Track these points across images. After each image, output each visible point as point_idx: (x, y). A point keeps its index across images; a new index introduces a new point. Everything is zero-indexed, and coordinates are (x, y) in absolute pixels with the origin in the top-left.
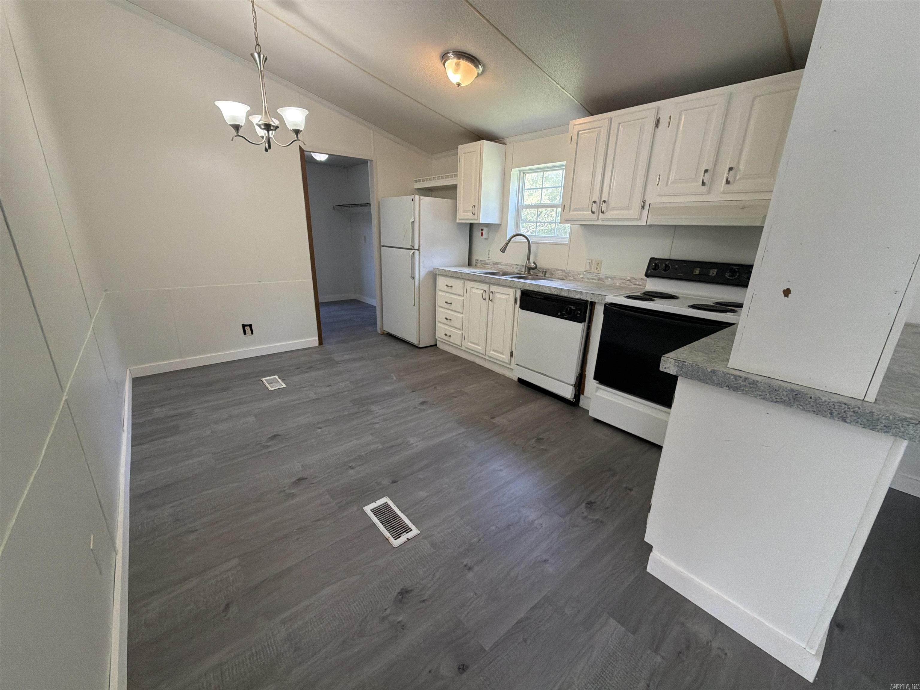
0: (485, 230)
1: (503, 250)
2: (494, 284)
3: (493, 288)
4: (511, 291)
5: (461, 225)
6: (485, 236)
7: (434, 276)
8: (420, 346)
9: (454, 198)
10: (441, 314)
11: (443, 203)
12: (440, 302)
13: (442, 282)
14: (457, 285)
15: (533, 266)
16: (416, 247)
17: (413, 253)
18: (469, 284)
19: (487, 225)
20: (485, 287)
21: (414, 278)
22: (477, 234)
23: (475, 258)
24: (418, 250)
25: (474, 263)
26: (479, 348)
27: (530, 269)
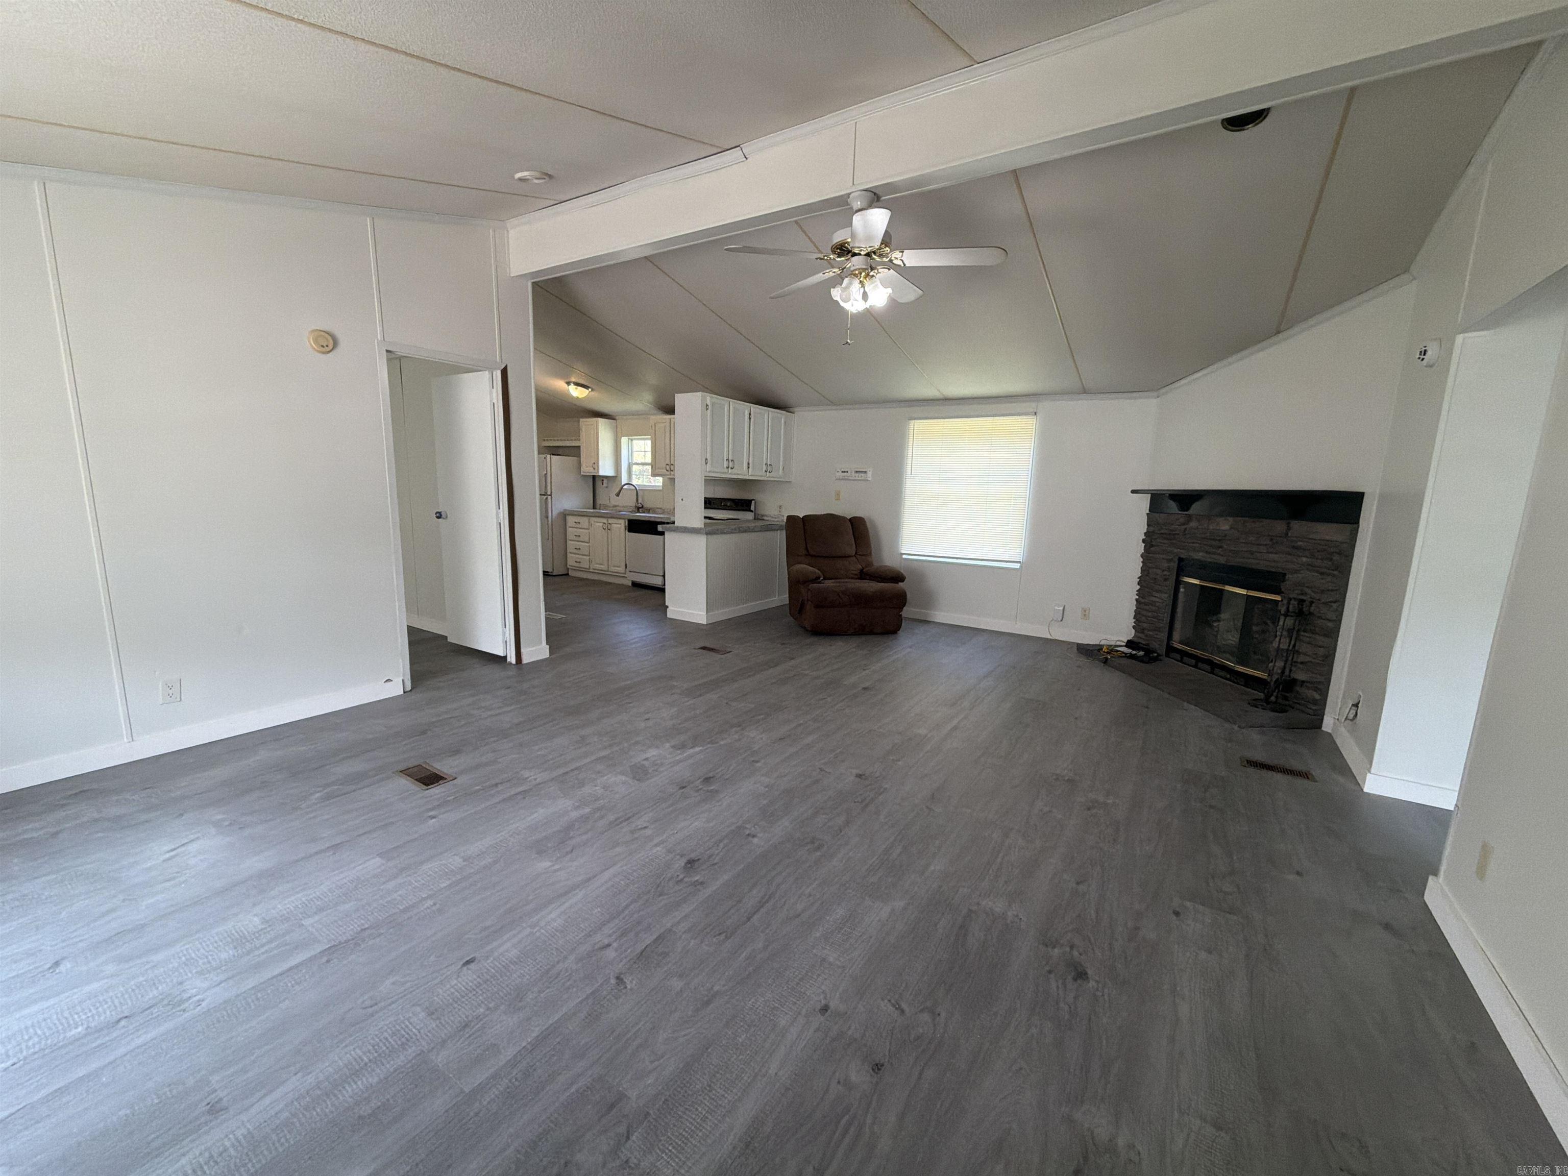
0: (605, 481)
1: (618, 495)
2: (612, 518)
3: (610, 521)
4: (622, 522)
5: (585, 477)
6: (605, 485)
7: (564, 515)
8: (554, 574)
9: (578, 455)
10: (571, 545)
11: (570, 460)
12: (570, 536)
13: (571, 520)
14: (584, 521)
15: (640, 506)
16: (549, 493)
17: (547, 498)
18: (593, 519)
19: (606, 477)
20: (605, 520)
21: (547, 517)
22: (598, 483)
23: (600, 501)
24: (551, 495)
25: (598, 506)
26: (603, 567)
27: (639, 508)
